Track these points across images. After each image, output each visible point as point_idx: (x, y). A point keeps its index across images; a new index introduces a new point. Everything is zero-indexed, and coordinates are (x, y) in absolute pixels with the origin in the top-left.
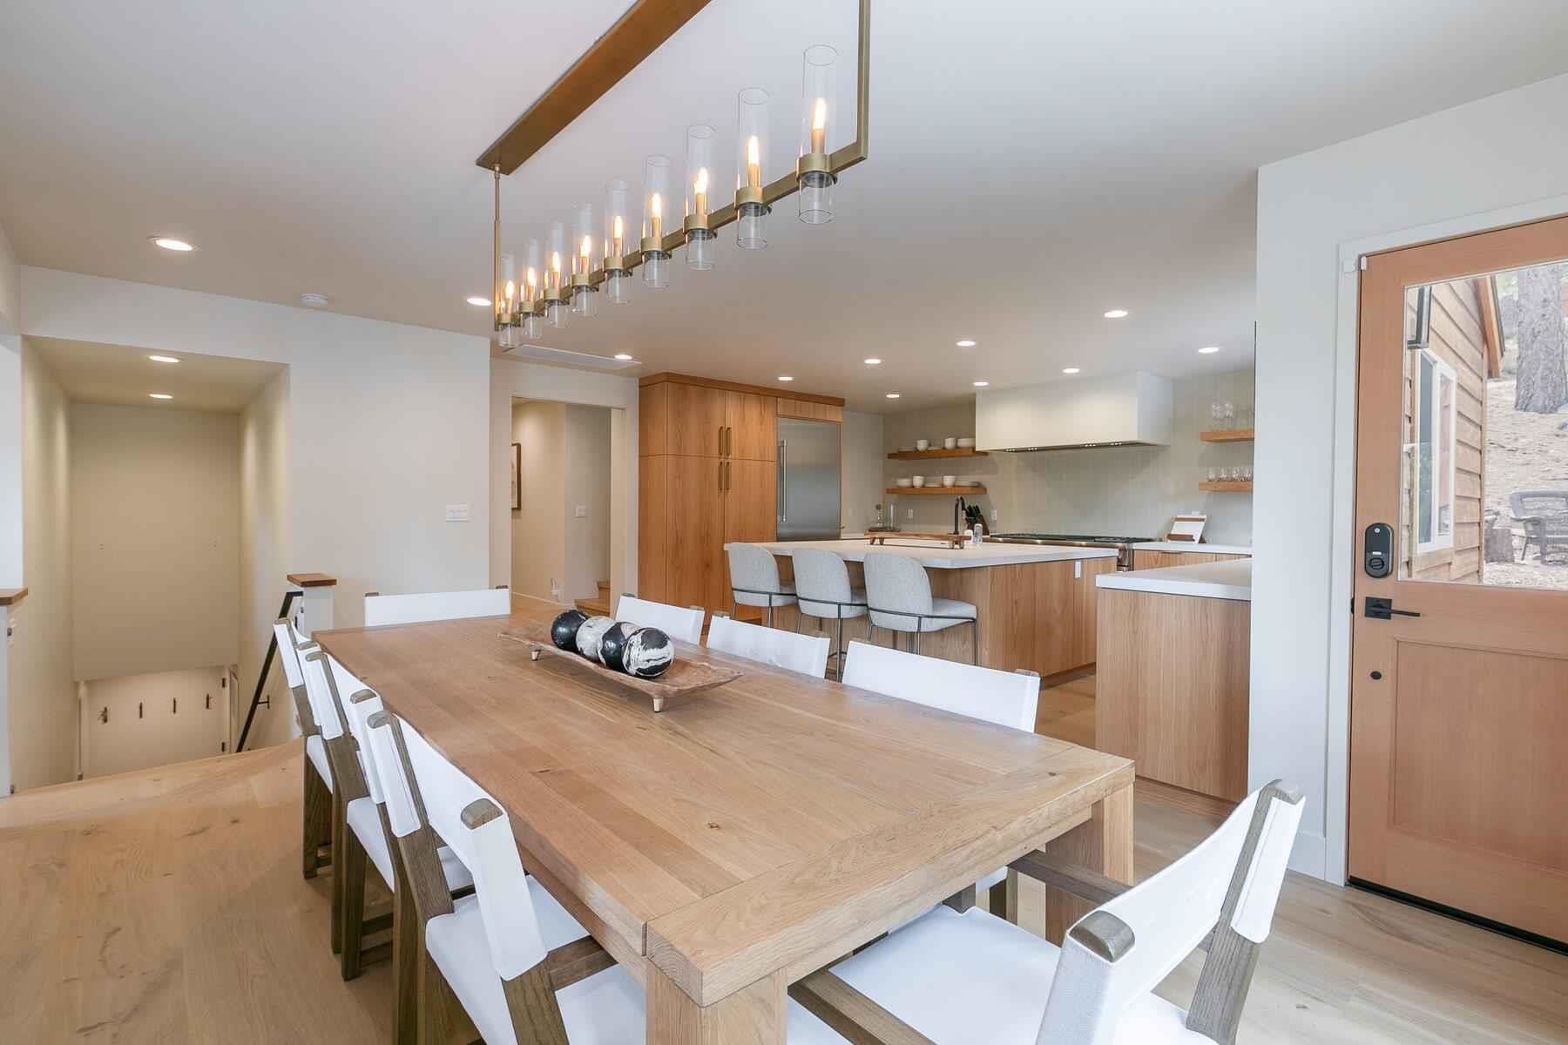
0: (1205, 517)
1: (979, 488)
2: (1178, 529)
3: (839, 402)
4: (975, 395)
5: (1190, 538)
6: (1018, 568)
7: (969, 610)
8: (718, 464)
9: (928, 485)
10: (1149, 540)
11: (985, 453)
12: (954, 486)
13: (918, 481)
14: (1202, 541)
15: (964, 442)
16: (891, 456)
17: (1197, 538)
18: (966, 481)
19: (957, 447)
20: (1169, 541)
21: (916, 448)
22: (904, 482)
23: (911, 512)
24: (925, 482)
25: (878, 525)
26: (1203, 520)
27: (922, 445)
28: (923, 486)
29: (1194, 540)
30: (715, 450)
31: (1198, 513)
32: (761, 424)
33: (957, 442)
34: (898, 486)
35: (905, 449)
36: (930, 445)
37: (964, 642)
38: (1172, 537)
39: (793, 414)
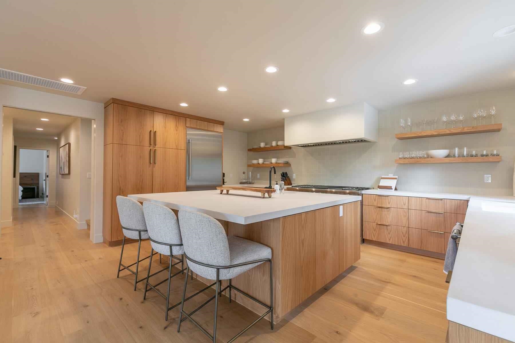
0: (397, 177)
1: (287, 164)
2: (383, 183)
3: (222, 123)
4: (284, 119)
5: (390, 188)
6: (303, 216)
7: (265, 253)
8: (148, 151)
9: (265, 163)
10: (368, 189)
11: (289, 148)
12: (276, 163)
13: (261, 161)
14: (396, 189)
15: (280, 143)
16: (250, 150)
17: (394, 188)
18: (281, 161)
19: (278, 145)
20: (378, 189)
21: (260, 147)
22: (255, 162)
23: (258, 175)
24: (264, 161)
25: (244, 181)
26: (396, 179)
27: (262, 145)
28: (263, 163)
29: (392, 189)
30: (147, 143)
31: (392, 175)
32: (177, 130)
33: (277, 143)
34: (253, 164)
35: (255, 147)
36: (266, 145)
37: (263, 275)
38: (380, 187)
39: (195, 127)
